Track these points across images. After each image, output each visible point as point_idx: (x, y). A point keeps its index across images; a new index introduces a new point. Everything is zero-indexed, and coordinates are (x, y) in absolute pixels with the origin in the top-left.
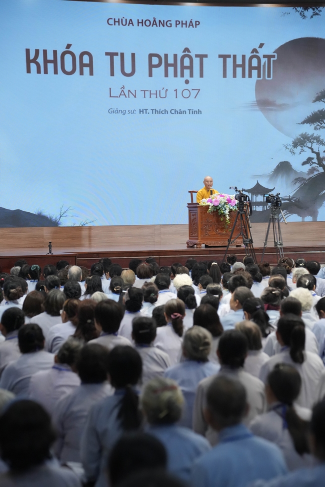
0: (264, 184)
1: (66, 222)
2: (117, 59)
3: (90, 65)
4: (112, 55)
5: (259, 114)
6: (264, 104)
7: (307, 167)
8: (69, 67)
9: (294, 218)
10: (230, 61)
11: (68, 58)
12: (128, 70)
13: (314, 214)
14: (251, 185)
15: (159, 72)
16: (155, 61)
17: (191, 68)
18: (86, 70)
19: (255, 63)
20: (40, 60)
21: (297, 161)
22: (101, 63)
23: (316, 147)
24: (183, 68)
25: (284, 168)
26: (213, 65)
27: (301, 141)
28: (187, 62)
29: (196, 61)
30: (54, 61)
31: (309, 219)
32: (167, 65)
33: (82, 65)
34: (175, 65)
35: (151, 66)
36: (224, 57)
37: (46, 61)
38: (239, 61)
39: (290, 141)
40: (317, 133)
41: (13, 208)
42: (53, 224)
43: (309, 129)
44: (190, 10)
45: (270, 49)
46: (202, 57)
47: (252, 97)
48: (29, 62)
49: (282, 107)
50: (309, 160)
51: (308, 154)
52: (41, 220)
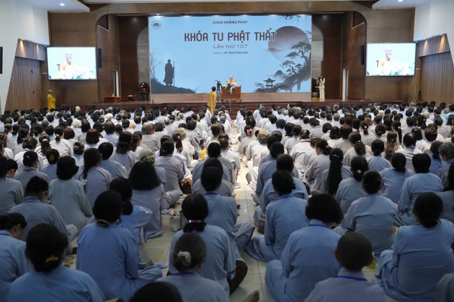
0: (272, 78)
1: (197, 92)
2: (216, 35)
3: (207, 38)
4: (215, 34)
5: (270, 53)
6: (272, 50)
7: (288, 73)
8: (199, 38)
9: (283, 91)
10: (258, 35)
11: (199, 36)
12: (220, 38)
13: (291, 90)
14: (267, 79)
15: (232, 39)
16: (230, 35)
17: (244, 37)
18: (205, 39)
19: (268, 35)
20: (189, 37)
21: (285, 70)
22: (211, 37)
23: (292, 65)
24: (241, 37)
25: (279, 73)
26: (252, 36)
27: (286, 63)
28: (242, 35)
29: (246, 35)
30: (194, 37)
31: (289, 91)
32: (235, 36)
33: (204, 38)
34: (238, 36)
35: (229, 37)
36: (257, 33)
37: (191, 37)
38: (262, 35)
39: (282, 63)
40: (292, 60)
41: (179, 87)
42: (194, 92)
43: (289, 59)
45: (274, 30)
46: (248, 33)
47: (267, 47)
48: (185, 37)
49: (279, 51)
50: (289, 70)
51: (289, 68)
52: (189, 91)
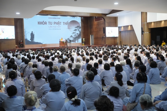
0: (69, 38)
1: (43, 44)
2: (50, 23)
3: (46, 23)
4: (49, 22)
5: (68, 29)
6: (69, 28)
7: (74, 36)
8: (43, 24)
9: (73, 42)
10: (64, 23)
11: (43, 23)
12: (51, 24)
13: (75, 42)
14: (67, 38)
15: (55, 24)
16: (55, 23)
17: (59, 24)
18: (46, 24)
19: (67, 23)
20: (40, 23)
21: (73, 35)
22: (48, 23)
23: (75, 34)
24: (58, 24)
25: (71, 36)
26: (62, 23)
27: (73, 33)
28: (59, 23)
29: (60, 23)
30: (42, 23)
31: (75, 43)
32: (56, 23)
33: (45, 23)
34: (57, 23)
35: (54, 23)
36: (64, 22)
37: (41, 23)
38: (65, 23)
39: (72, 33)
40: (75, 32)
41: (36, 42)
42: (42, 44)
43: (74, 31)
44: (59, 17)
45: (69, 22)
46: (61, 22)
47: (67, 27)
48: (38, 23)
49: (71, 29)
50: (75, 35)
52: (40, 43)
